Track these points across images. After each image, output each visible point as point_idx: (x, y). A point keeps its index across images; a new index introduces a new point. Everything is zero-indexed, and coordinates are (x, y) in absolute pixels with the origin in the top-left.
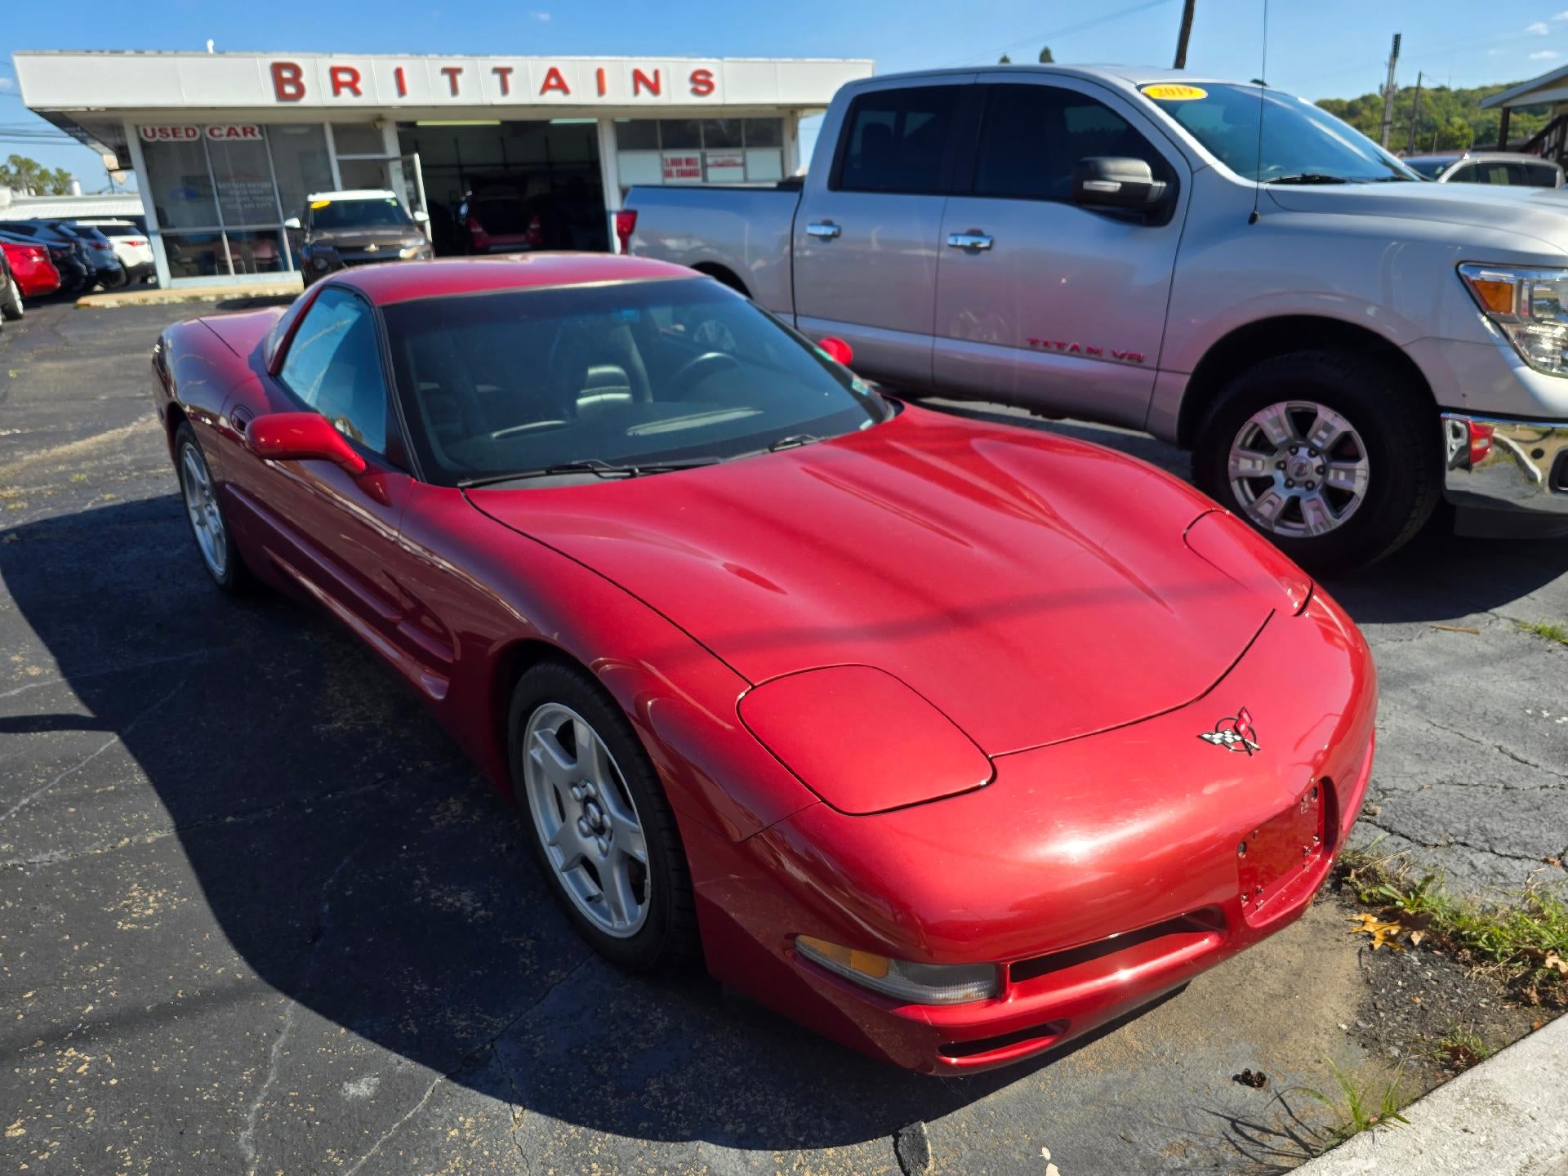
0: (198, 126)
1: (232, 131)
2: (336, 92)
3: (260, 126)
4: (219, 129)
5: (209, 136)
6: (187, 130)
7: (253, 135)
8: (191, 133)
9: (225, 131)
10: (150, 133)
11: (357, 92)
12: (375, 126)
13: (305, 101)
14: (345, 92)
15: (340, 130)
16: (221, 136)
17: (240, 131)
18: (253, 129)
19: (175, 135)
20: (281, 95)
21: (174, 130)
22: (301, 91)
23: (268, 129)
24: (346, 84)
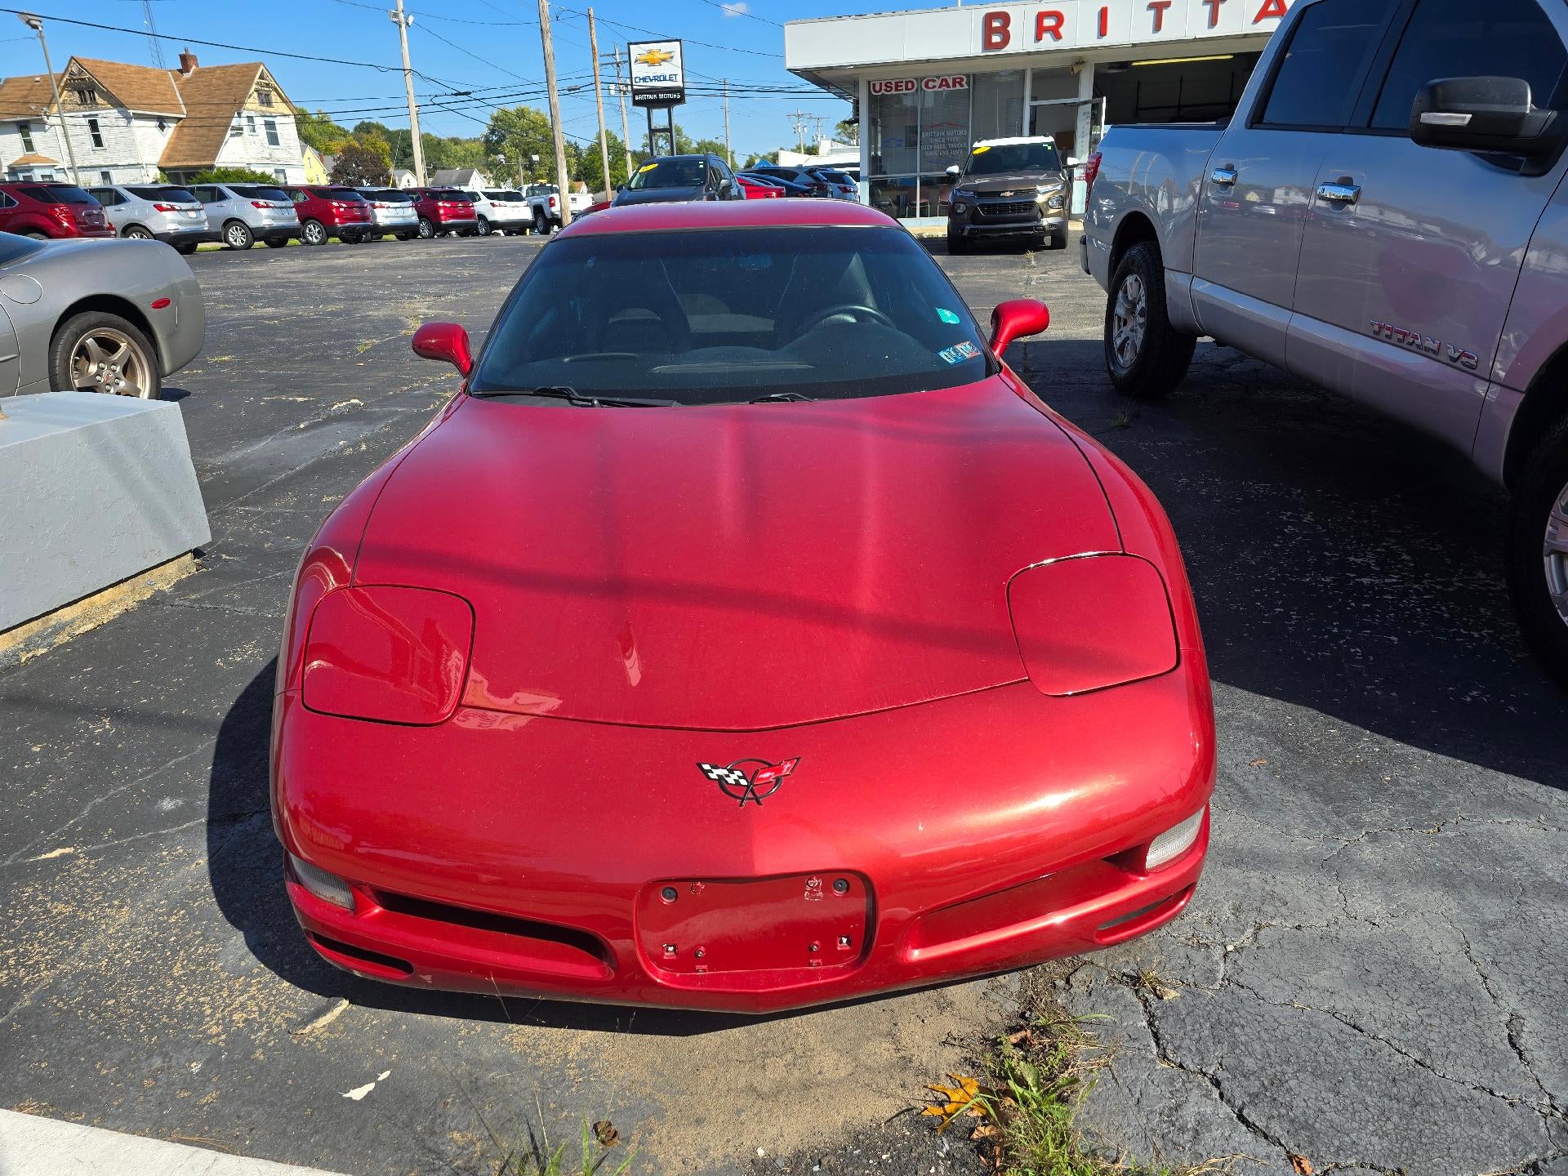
0: (916, 79)
1: (944, 83)
2: (1038, 38)
3: (968, 76)
4: (934, 81)
5: (923, 87)
6: (907, 83)
7: (962, 85)
8: (910, 86)
9: (937, 83)
10: (877, 89)
11: (1058, 36)
12: (1073, 69)
13: (1009, 49)
14: (1047, 36)
15: (1040, 76)
16: (934, 87)
17: (950, 82)
18: (962, 79)
19: (896, 90)
20: (988, 44)
21: (897, 85)
22: (1006, 40)
23: (975, 79)
24: (1048, 29)
